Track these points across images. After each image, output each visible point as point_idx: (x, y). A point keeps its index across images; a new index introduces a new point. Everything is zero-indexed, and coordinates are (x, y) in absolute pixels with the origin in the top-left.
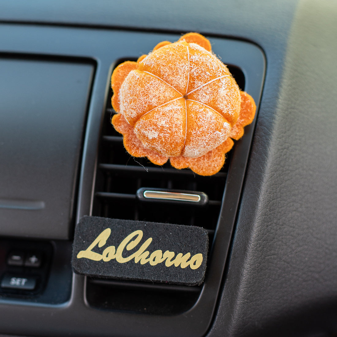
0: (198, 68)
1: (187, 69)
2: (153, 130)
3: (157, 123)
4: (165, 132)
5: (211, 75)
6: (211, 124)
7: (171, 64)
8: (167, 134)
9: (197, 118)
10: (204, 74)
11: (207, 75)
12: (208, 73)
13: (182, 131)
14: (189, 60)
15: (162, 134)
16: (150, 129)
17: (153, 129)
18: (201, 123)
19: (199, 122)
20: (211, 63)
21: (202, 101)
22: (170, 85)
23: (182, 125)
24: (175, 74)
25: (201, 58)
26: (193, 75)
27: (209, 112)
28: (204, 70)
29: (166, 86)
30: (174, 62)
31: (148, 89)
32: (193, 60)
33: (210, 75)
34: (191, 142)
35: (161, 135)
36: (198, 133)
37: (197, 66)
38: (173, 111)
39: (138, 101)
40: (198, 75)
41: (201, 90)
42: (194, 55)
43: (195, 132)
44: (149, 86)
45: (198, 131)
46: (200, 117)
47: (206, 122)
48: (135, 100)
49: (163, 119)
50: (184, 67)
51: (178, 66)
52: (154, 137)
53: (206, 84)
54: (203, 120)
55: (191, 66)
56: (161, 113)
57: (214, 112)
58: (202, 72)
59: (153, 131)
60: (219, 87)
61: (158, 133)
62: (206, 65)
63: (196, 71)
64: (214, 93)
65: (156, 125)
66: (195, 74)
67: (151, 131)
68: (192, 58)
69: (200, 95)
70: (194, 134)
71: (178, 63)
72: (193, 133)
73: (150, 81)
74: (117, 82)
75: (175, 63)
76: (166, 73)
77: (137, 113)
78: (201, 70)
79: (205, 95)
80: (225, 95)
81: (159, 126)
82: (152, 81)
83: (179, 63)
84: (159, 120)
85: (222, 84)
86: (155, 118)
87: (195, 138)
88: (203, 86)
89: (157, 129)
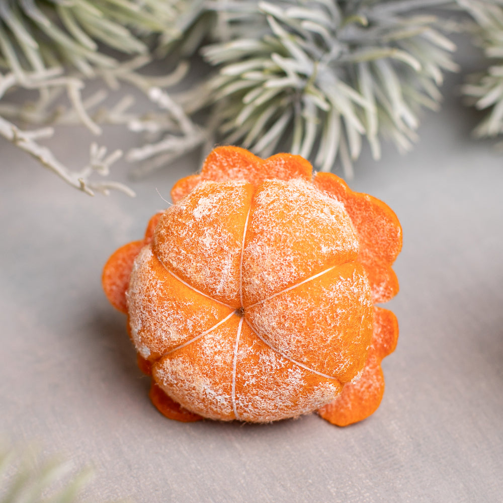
0: (272, 369)
1: (279, 348)
2: (208, 214)
3: (212, 229)
4: (190, 233)
5: (245, 385)
6: (155, 324)
7: (304, 325)
8: (184, 233)
9: (178, 307)
10: (255, 373)
11: (250, 378)
12: (253, 381)
13: (175, 264)
14: (297, 363)
15: (191, 226)
16: (214, 210)
17: (209, 216)
18: (166, 309)
19: (170, 305)
20: (273, 400)
21: (210, 336)
22: (268, 298)
23: (184, 271)
24: (283, 320)
25: (290, 388)
26: (265, 352)
27: (178, 336)
28: (263, 377)
29: (271, 290)
30: (305, 334)
31: (284, 253)
32: (292, 371)
33: (247, 382)
34: (150, 269)
35: (190, 223)
36: (154, 291)
37: (277, 370)
38: (217, 273)
39: (276, 220)
40: (260, 361)
41: (229, 348)
42: (303, 378)
43: (158, 286)
44: (288, 259)
45: (155, 294)
46: (178, 313)
47: (164, 318)
48: (282, 215)
49: (214, 244)
50: (287, 345)
51: (293, 336)
52: (197, 208)
53: (235, 363)
54: (169, 314)
55: (282, 359)
56: (226, 248)
57: (175, 344)
58: (261, 371)
59: (206, 212)
60: (216, 383)
61: (197, 220)
62: (271, 389)
63: (268, 363)
64: (209, 367)
65: (211, 224)
66: (264, 358)
67: (210, 210)
68: (297, 370)
69: (221, 341)
70: (156, 283)
71: (299, 338)
72: (159, 281)
73: (297, 267)
74: (372, 208)
75: (303, 334)
76: (293, 305)
77: (260, 205)
78: (265, 373)
79: (216, 350)
80: (194, 385)
81: (206, 228)
82: (295, 270)
83: (298, 341)
84: (216, 237)
85: (218, 393)
86: (225, 230)
87: (150, 280)
88: (235, 357)
89: (205, 222)
